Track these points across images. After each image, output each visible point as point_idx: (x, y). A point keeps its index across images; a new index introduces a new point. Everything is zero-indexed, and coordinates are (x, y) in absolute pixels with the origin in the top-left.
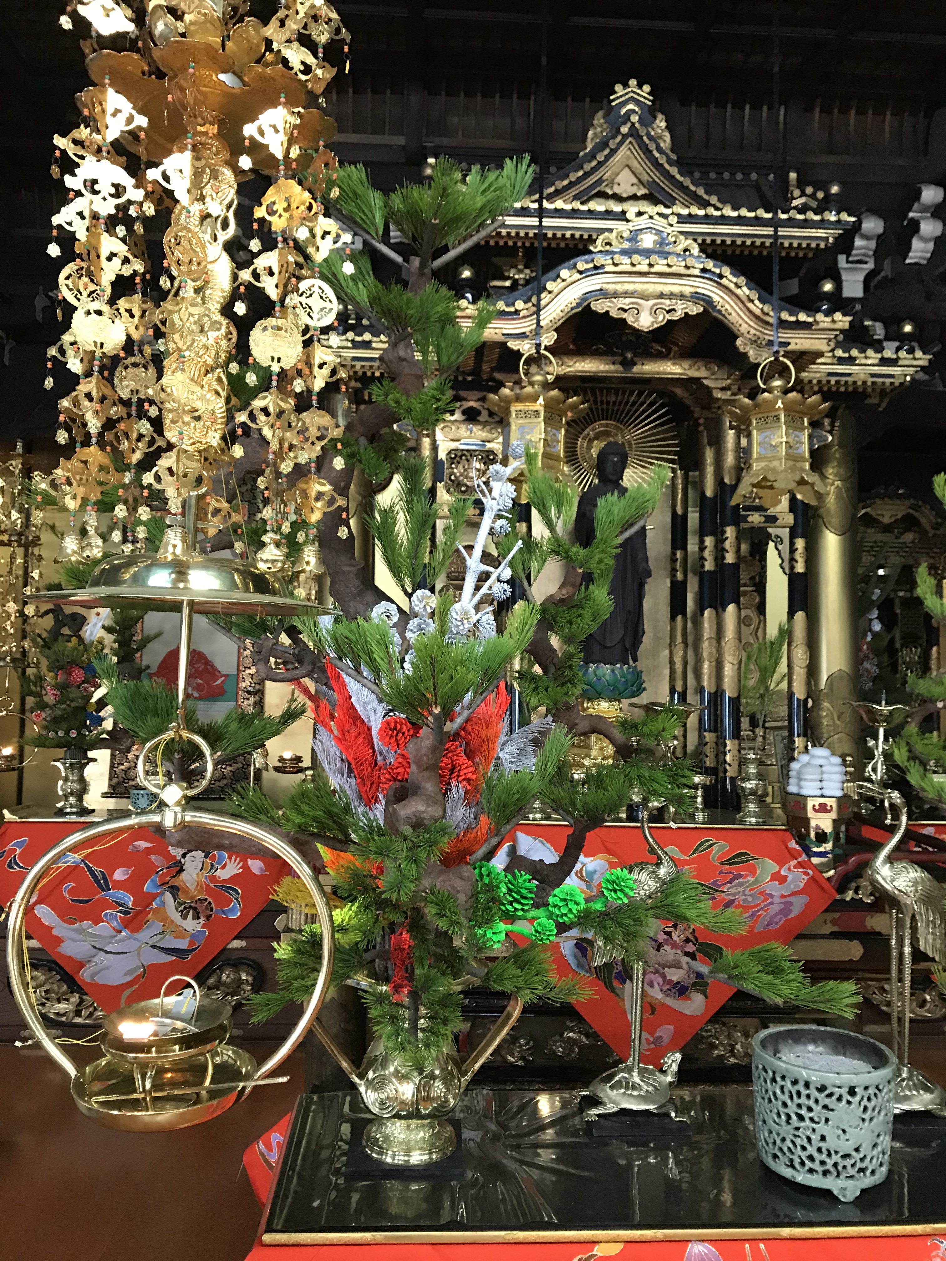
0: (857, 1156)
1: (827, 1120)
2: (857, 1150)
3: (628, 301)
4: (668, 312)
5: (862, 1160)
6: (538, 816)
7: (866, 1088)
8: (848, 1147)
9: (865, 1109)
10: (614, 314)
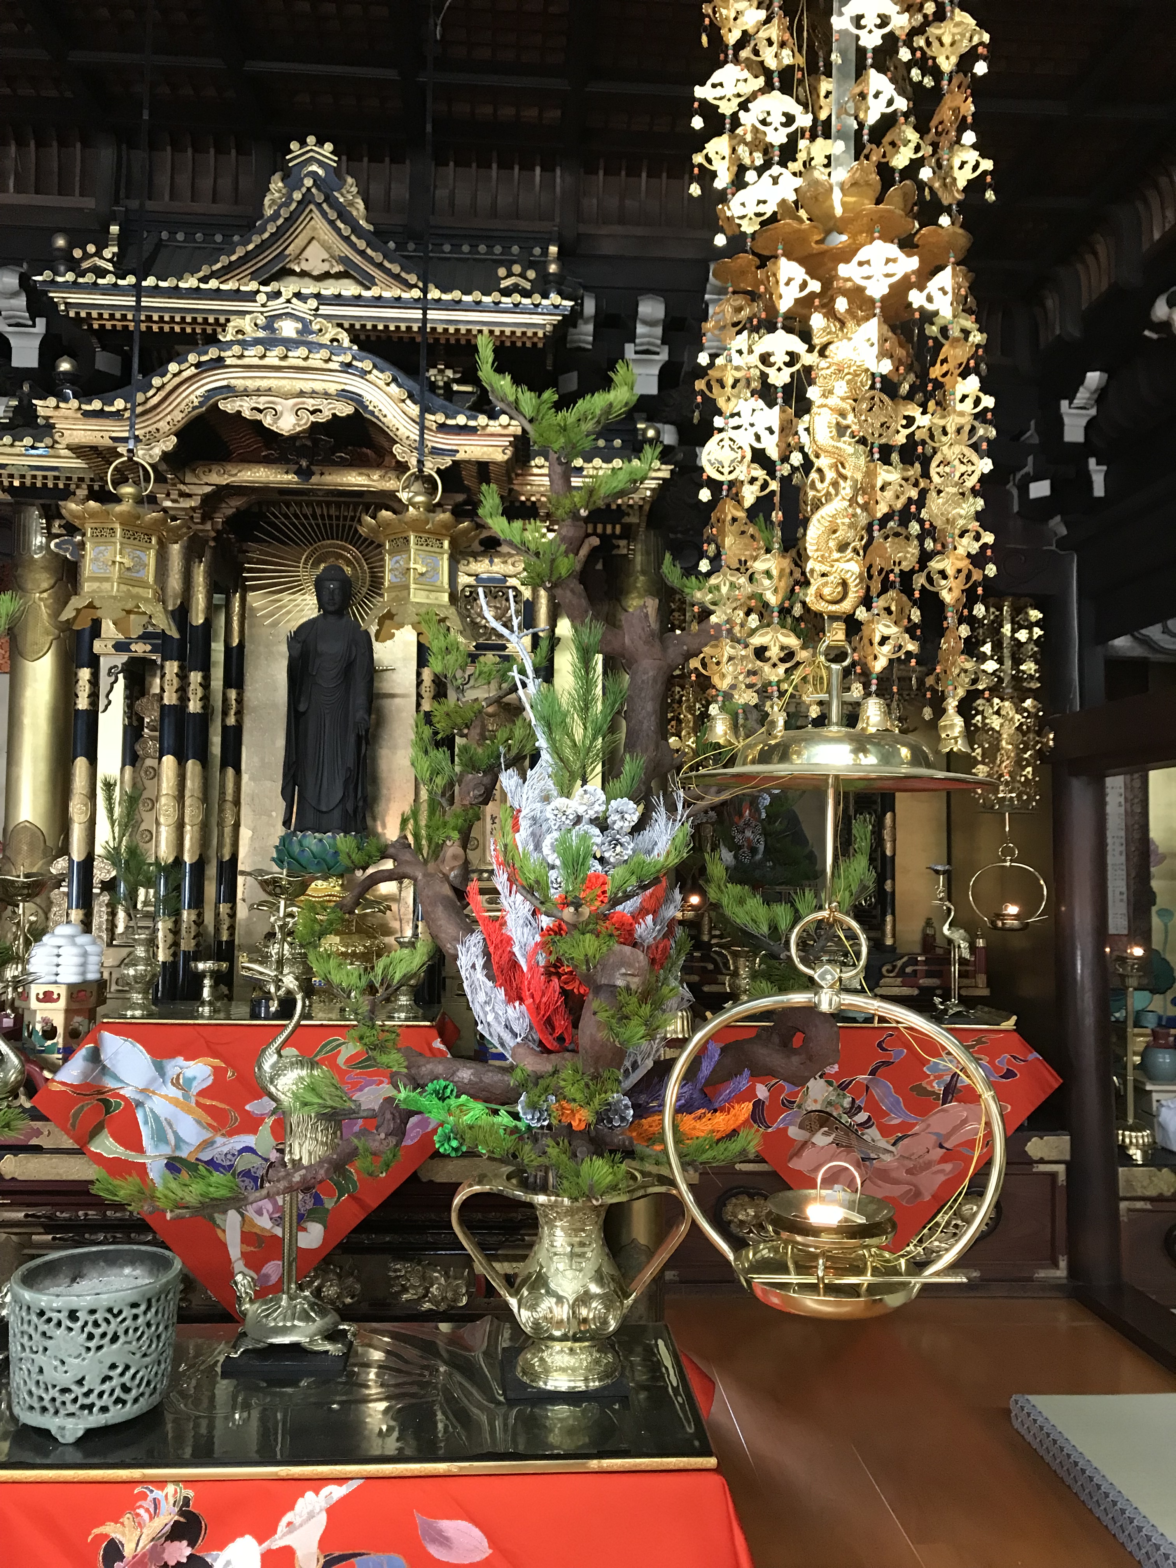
0: (78, 1391)
1: (46, 1349)
2: (80, 1382)
3: (263, 399)
4: (312, 413)
5: (87, 1394)
6: (138, 1013)
7: (93, 1312)
8: (67, 1380)
9: (91, 1337)
10: (247, 414)
